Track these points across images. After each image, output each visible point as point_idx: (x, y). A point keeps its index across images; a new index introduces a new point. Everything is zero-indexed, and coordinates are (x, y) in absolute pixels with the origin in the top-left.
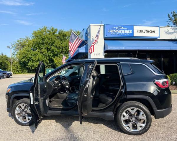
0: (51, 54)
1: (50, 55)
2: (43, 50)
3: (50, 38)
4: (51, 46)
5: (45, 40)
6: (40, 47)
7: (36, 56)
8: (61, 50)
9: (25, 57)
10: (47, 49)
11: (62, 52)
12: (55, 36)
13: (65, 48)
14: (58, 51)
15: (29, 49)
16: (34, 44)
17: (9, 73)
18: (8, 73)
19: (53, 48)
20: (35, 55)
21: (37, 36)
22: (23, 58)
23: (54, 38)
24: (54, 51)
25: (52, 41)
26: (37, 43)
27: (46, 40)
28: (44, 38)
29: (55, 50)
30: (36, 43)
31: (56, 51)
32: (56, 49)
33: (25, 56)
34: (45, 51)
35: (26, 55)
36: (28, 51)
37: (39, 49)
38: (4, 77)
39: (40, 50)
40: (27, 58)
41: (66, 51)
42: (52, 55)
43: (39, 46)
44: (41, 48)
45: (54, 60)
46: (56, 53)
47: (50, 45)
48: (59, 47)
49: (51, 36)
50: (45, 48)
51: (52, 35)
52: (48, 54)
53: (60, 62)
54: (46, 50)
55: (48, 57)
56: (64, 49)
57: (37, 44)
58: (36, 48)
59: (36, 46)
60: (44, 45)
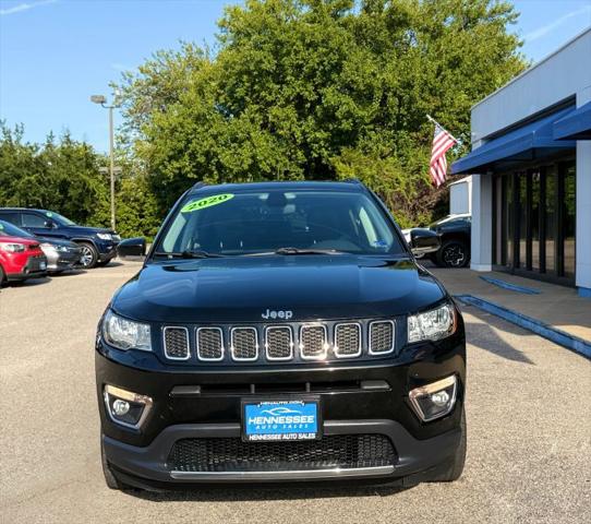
0: (318, 135)
1: (316, 141)
2: (274, 110)
3: (319, 37)
4: (324, 85)
5: (288, 53)
6: (263, 94)
7: (240, 143)
8: (376, 105)
9: (181, 152)
10: (299, 102)
11: (380, 121)
12: (345, 25)
13: (400, 98)
14: (361, 113)
15: (199, 108)
16: (232, 81)
17: (107, 237)
18: (102, 237)
19: (331, 95)
20: (234, 140)
21: (248, 35)
22: (171, 158)
23: (341, 37)
24: (338, 114)
25: (326, 54)
26: (249, 73)
27: (297, 52)
28: (283, 37)
29: (344, 108)
30: (240, 74)
31: (349, 115)
32: (347, 103)
33: (182, 145)
34: (288, 118)
35: (189, 141)
36: (200, 119)
37: (256, 107)
38: (79, 263)
39: (260, 111)
40: (193, 156)
41: (403, 111)
42: (326, 140)
43: (256, 87)
44: (269, 98)
45: (340, 166)
46: (346, 125)
47: (318, 80)
48: (370, 87)
49: (326, 26)
50: (288, 101)
51: (329, 19)
52: (304, 133)
53: (372, 177)
54: (291, 111)
55: (300, 153)
56: (393, 100)
57: (245, 77)
58: (242, 99)
59: (240, 92)
60: (282, 82)
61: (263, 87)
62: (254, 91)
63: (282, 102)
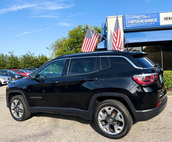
2: (78, 49)
5: (79, 39)
15: (64, 49)
16: (70, 44)
21: (72, 36)
26: (73, 43)
27: (81, 39)
28: (78, 36)
30: (71, 43)
36: (64, 51)
37: (74, 48)
43: (74, 45)
44: (76, 47)
57: (72, 43)
59: (71, 46)
60: (79, 44)
61: (75, 45)
62: (74, 46)
63: (79, 47)
